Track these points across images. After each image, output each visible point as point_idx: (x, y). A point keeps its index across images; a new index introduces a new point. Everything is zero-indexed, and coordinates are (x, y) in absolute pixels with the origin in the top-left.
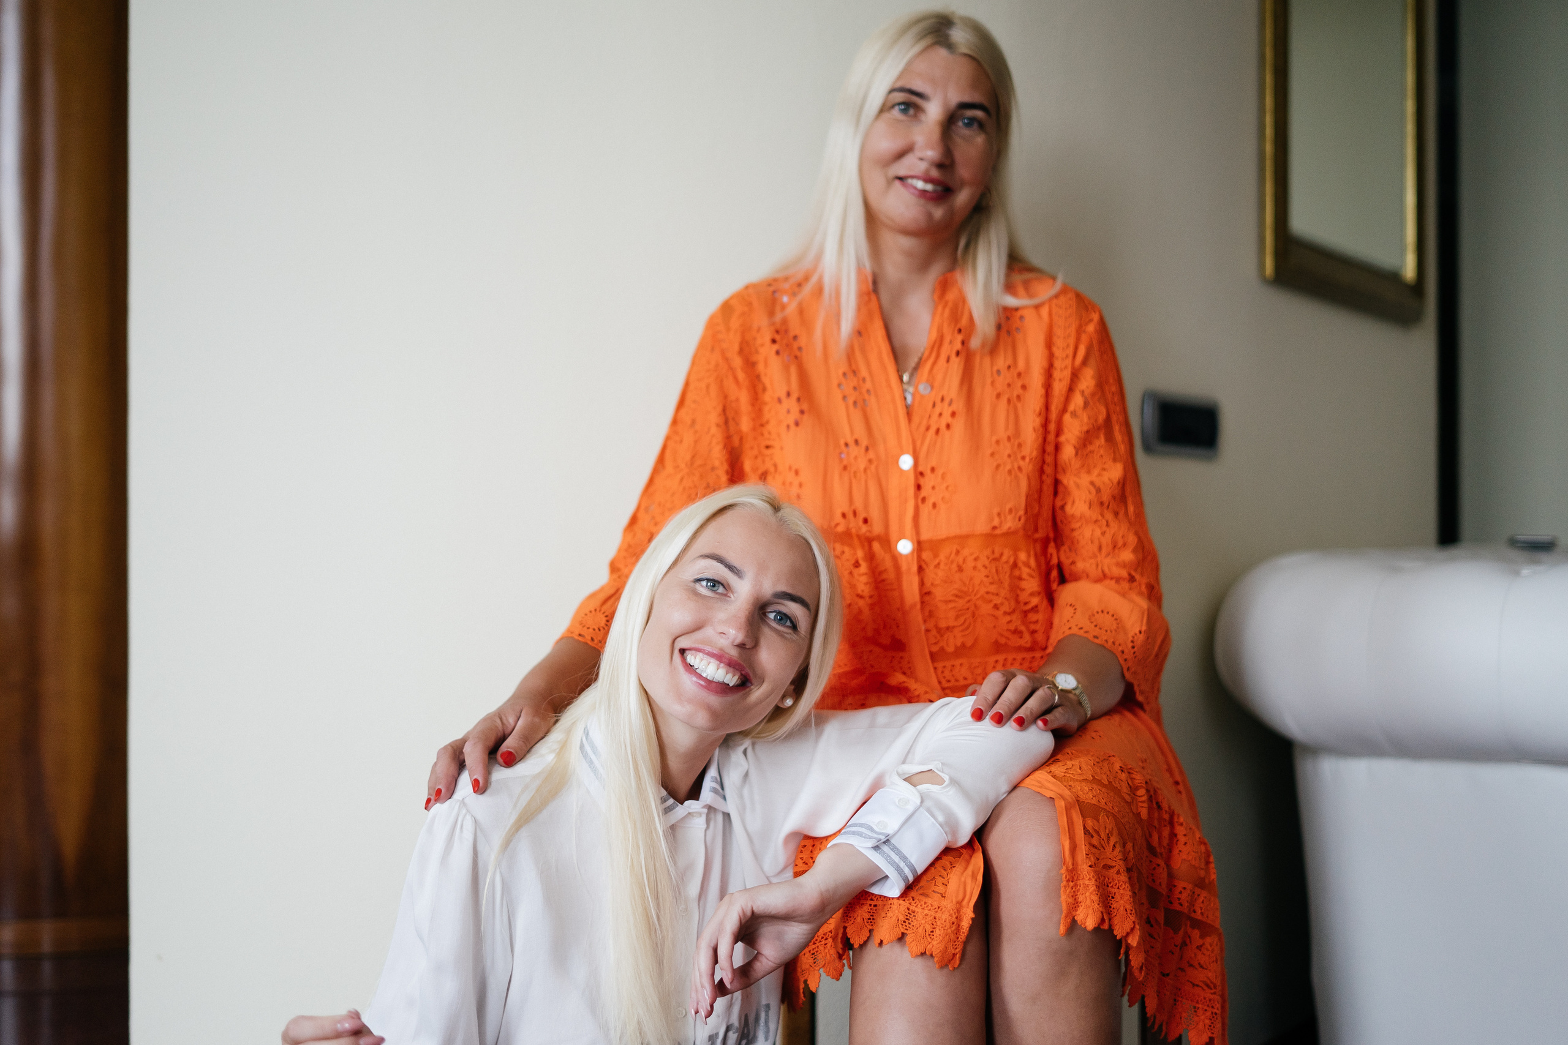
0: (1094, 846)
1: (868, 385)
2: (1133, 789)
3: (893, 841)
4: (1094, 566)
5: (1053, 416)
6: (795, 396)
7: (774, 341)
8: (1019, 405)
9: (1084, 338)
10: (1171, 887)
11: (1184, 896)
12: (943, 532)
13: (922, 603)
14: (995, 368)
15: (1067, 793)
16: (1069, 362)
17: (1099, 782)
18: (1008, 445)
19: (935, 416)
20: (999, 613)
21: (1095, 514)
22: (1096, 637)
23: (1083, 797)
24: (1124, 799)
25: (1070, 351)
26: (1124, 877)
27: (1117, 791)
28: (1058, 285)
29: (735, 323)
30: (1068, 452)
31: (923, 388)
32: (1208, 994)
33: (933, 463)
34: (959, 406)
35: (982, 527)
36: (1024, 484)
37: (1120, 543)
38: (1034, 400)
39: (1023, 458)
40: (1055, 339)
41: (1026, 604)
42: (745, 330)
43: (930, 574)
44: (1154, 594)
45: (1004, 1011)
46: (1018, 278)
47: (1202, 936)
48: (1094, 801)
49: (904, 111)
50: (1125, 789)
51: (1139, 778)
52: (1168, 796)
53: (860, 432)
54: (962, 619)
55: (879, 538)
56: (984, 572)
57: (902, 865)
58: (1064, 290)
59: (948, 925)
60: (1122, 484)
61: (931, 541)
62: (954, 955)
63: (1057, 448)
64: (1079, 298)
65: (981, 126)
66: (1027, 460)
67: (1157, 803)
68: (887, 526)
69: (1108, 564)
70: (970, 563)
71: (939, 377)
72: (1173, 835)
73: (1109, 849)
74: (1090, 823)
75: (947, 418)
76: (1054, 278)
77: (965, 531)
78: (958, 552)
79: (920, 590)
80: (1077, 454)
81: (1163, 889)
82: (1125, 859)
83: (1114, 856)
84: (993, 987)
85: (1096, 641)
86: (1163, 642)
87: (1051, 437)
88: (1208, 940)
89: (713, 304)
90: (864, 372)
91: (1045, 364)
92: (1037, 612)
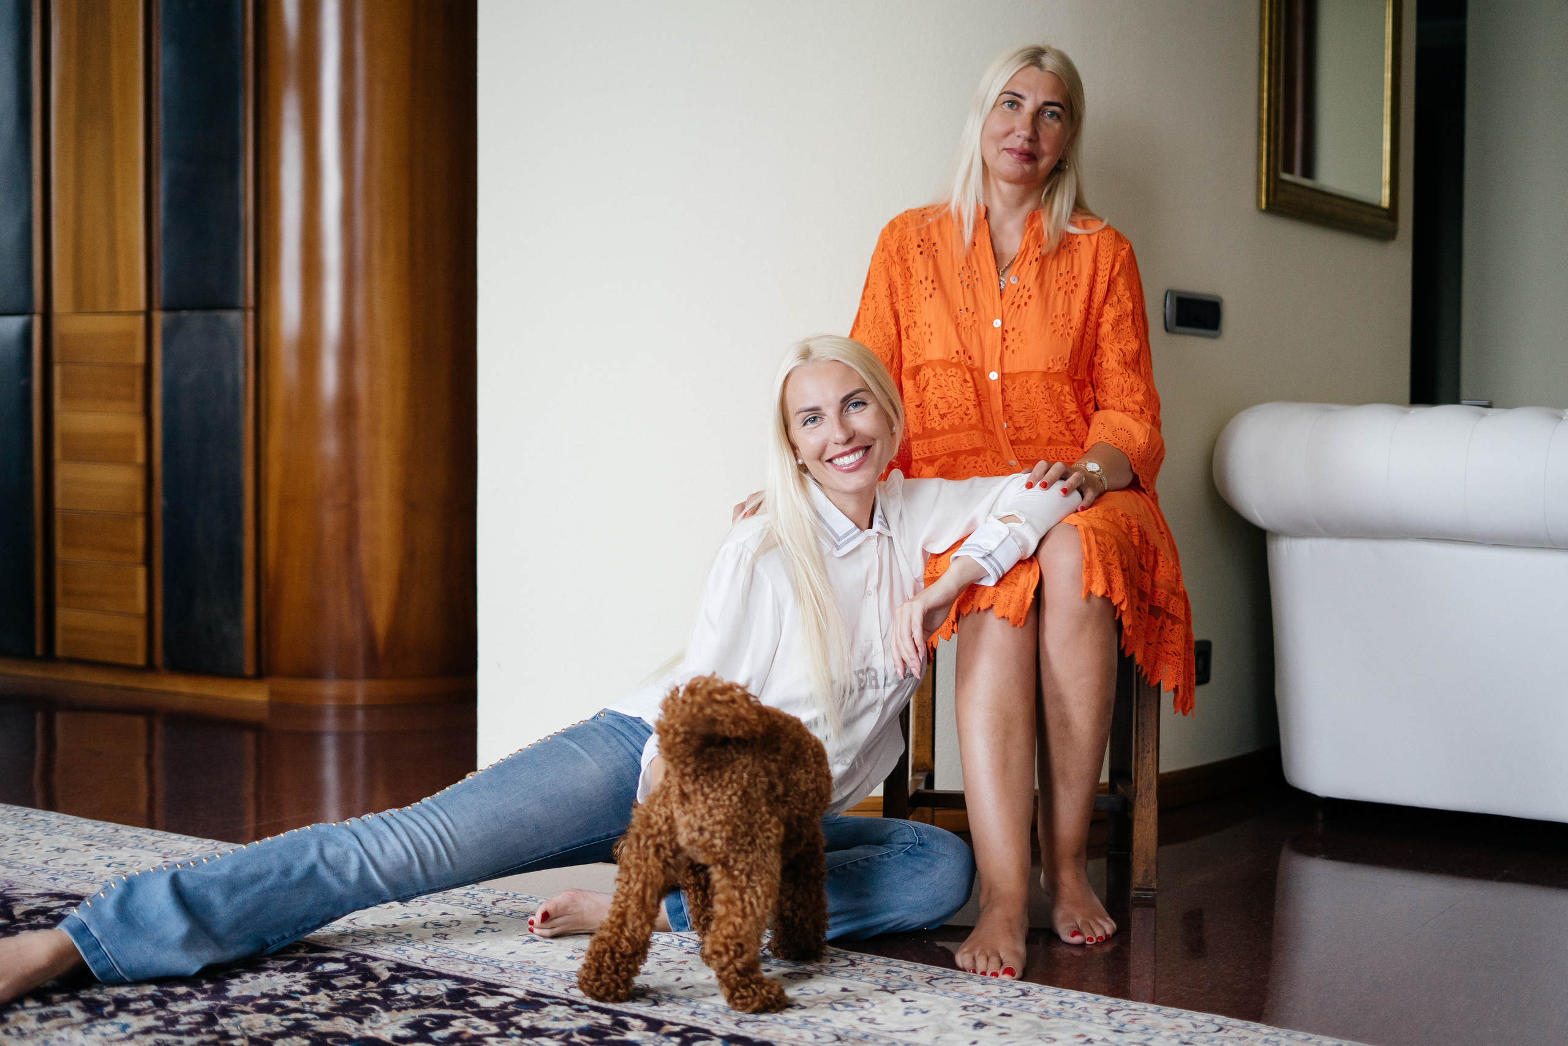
0: (1101, 551)
1: (978, 275)
2: (1130, 528)
3: (993, 555)
4: (1119, 402)
5: (1096, 304)
6: (930, 279)
7: (919, 246)
8: (1072, 296)
9: (1119, 258)
10: (1154, 592)
11: (1162, 598)
12: (1017, 369)
13: (1004, 410)
14: (1059, 272)
15: (1085, 523)
16: (1107, 272)
17: (1107, 520)
18: (1063, 319)
19: (1018, 297)
20: (1051, 421)
21: (1120, 369)
22: (1115, 444)
23: (1095, 525)
24: (1124, 532)
25: (1109, 266)
26: (1119, 571)
27: (1119, 526)
28: (1105, 224)
29: (896, 235)
30: (1106, 328)
31: (1013, 280)
32: (1176, 659)
33: (1014, 325)
34: (1034, 291)
35: (1042, 368)
36: (1070, 343)
37: (1136, 389)
38: (1082, 293)
39: (1071, 328)
40: (1099, 258)
41: (1067, 418)
42: (902, 238)
43: (1010, 395)
44: (1156, 422)
45: (1046, 654)
46: (1079, 219)
47: (1173, 624)
48: (1102, 528)
49: (1011, 106)
50: (1124, 526)
51: (1134, 522)
52: (1154, 538)
53: (970, 303)
54: (1029, 422)
55: (977, 369)
56: (1042, 396)
57: (998, 568)
58: (1108, 227)
59: (1018, 601)
60: (1139, 352)
61: (1010, 374)
62: (1021, 619)
63: (1098, 325)
64: (1117, 235)
65: (1059, 117)
66: (1074, 329)
67: (1146, 541)
68: (983, 363)
69: (1127, 402)
70: (1034, 389)
71: (1023, 274)
72: (1156, 562)
73: (1111, 554)
74: (1099, 538)
75: (1025, 299)
76: (1102, 221)
77: (1031, 369)
78: (1027, 382)
79: (1003, 404)
80: (1112, 330)
81: (1148, 591)
82: (1121, 564)
83: (1114, 558)
84: (1040, 640)
85: (1116, 446)
86: (1160, 450)
87: (1093, 318)
88: (1177, 626)
89: (885, 223)
90: (976, 268)
91: (1091, 273)
92: (1074, 424)
